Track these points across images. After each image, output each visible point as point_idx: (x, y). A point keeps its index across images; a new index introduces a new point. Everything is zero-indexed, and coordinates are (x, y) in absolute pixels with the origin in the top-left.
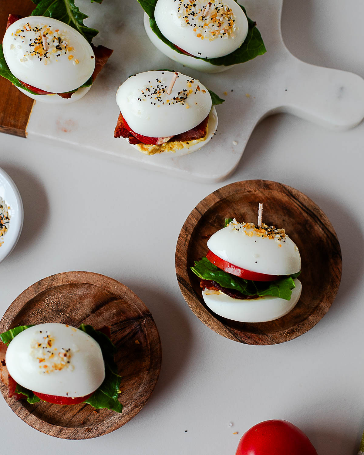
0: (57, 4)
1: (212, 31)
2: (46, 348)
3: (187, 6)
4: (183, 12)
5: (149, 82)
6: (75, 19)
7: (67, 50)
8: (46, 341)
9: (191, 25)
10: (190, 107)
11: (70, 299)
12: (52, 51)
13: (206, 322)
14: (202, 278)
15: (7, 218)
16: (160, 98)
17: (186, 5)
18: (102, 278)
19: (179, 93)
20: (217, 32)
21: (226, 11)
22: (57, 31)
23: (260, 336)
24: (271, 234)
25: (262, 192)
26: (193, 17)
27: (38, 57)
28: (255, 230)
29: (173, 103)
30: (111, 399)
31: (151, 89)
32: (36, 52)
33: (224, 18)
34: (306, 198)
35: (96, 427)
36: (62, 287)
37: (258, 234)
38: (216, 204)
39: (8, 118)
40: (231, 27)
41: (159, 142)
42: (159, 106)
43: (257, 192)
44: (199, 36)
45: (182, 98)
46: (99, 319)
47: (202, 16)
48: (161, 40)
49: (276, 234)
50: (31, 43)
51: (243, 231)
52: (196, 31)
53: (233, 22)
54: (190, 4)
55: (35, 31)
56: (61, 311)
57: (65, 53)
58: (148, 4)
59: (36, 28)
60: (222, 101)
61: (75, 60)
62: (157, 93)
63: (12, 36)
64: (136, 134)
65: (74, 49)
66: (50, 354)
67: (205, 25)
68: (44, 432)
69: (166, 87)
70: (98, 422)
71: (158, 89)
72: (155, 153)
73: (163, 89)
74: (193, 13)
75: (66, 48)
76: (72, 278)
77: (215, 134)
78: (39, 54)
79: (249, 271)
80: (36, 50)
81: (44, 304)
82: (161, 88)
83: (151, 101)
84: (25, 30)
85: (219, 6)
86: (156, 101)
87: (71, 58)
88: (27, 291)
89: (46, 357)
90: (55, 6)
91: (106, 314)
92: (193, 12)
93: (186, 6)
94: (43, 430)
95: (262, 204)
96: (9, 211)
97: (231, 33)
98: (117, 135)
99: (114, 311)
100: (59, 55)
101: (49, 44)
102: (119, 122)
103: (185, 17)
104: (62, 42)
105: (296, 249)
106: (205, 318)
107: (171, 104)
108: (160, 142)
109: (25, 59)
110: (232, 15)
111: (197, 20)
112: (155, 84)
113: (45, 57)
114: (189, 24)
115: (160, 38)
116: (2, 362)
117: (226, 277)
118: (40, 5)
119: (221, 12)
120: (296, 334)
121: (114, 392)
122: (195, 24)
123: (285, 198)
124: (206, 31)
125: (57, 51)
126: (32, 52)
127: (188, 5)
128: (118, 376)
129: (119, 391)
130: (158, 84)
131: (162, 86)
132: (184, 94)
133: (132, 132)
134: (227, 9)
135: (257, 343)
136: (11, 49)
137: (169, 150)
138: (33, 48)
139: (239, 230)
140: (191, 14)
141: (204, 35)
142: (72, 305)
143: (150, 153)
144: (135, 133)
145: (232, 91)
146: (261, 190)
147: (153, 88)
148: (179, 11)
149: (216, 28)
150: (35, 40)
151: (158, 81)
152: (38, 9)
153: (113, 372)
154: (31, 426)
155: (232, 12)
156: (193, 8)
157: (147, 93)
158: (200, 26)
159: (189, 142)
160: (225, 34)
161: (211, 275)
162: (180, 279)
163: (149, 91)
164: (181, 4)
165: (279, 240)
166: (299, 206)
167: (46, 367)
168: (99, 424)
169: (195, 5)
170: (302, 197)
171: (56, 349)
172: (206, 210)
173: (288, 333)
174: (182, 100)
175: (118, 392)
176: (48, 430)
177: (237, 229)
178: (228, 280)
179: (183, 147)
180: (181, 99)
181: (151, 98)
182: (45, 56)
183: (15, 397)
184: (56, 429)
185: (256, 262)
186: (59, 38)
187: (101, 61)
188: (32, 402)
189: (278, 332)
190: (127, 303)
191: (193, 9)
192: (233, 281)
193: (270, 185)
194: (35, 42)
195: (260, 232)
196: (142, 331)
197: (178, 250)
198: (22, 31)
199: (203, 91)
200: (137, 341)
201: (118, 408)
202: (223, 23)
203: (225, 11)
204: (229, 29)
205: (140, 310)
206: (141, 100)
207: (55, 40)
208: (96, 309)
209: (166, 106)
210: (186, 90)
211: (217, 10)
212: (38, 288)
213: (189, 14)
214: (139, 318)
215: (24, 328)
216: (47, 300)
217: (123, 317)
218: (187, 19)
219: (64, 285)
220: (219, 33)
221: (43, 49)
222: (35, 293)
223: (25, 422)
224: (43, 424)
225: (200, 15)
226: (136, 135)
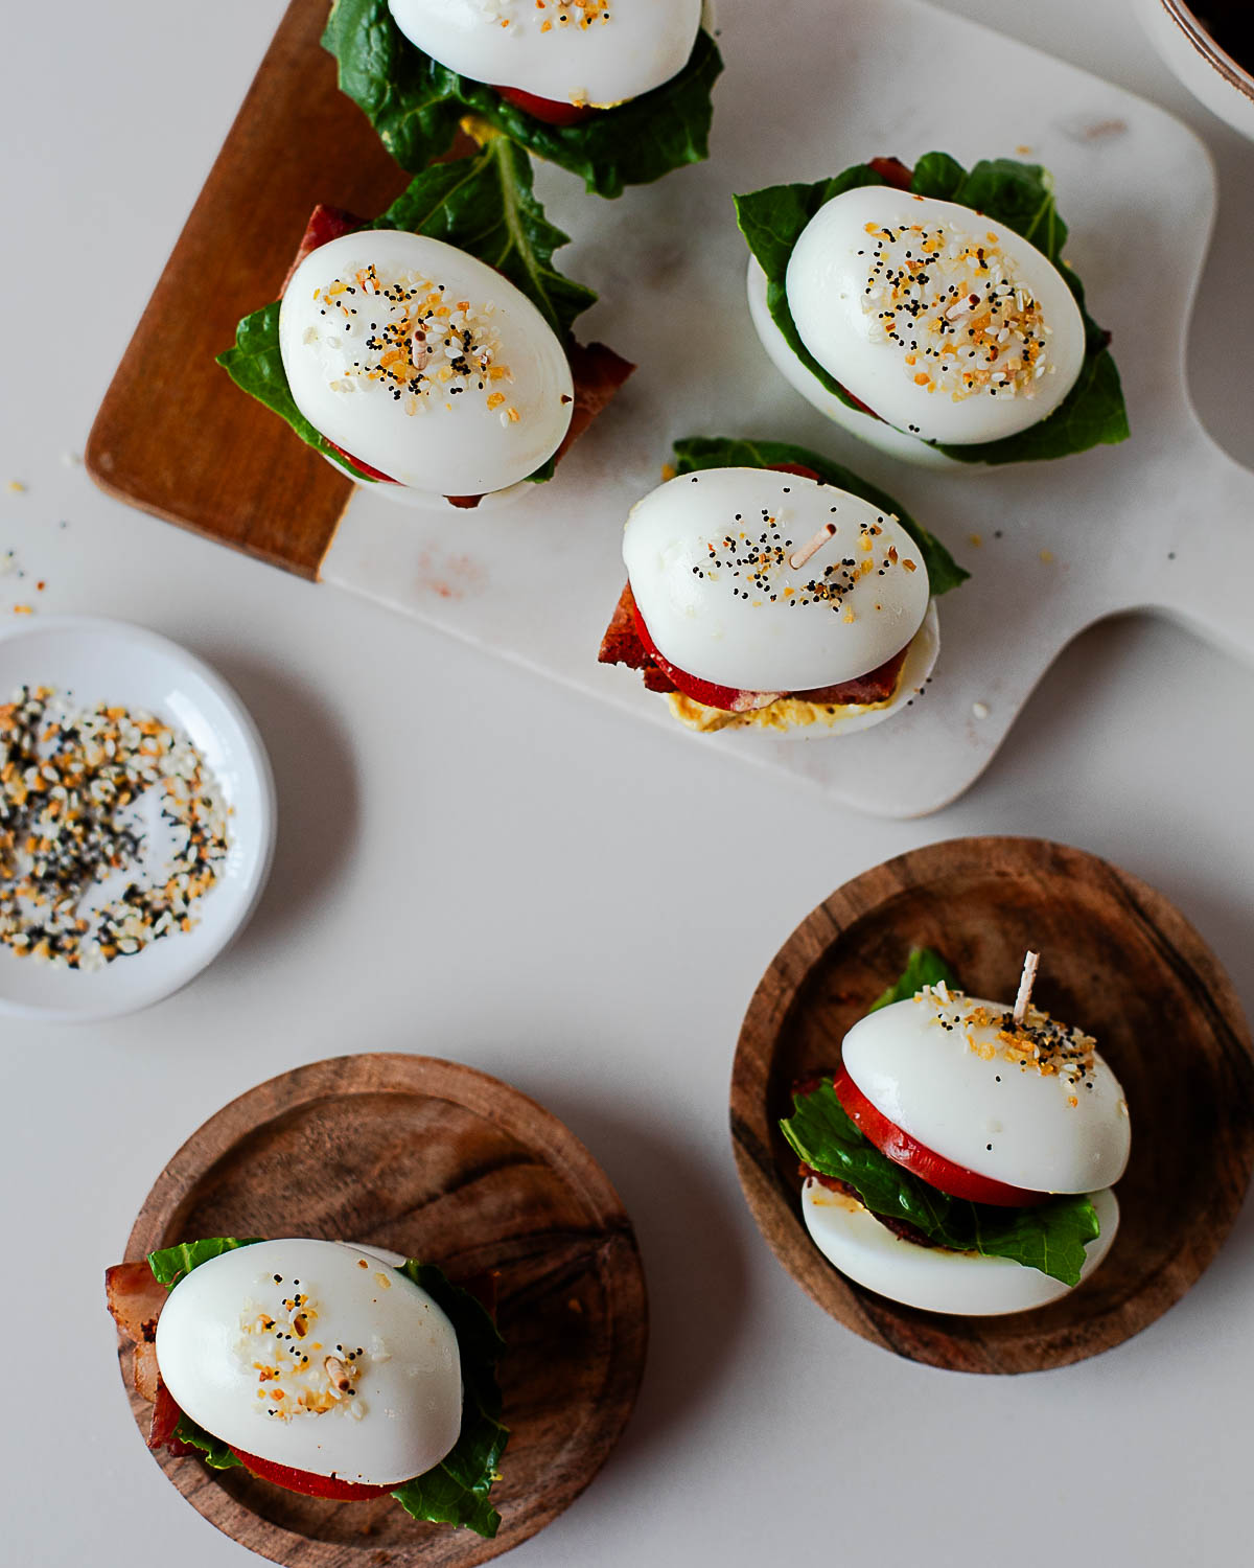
0: (474, 186)
1: (965, 371)
2: (288, 1337)
3: (897, 279)
4: (883, 295)
5: (738, 517)
6: (526, 242)
7: (485, 377)
8: (292, 1317)
9: (902, 343)
10: (856, 616)
11: (385, 1137)
12: (438, 373)
13: (800, 1277)
14: (812, 1163)
15: (221, 844)
16: (766, 579)
17: (896, 275)
18: (493, 1089)
19: (829, 571)
20: (982, 377)
21: (1021, 308)
22: (463, 307)
23: (963, 1345)
24: (1052, 1056)
25: (1041, 881)
26: (913, 320)
27: (391, 388)
28: (1001, 1038)
29: (806, 602)
30: (467, 1492)
31: (740, 545)
32: (385, 371)
33: (1011, 331)
34: (1177, 919)
35: (408, 1552)
36: (365, 1099)
37: (1009, 1054)
38: (889, 900)
39: (267, 524)
40: (1029, 364)
41: (739, 704)
42: (758, 604)
43: (1027, 878)
44: (923, 380)
45: (837, 586)
46: (466, 1214)
47: (941, 319)
48: (796, 356)
49: (1064, 1056)
50: (374, 338)
51: (962, 1037)
52: (914, 363)
53: (1037, 347)
54: (908, 272)
55: (392, 298)
56: (350, 1171)
57: (481, 386)
58: (770, 238)
59: (397, 287)
60: (962, 575)
61: (510, 410)
62: (757, 559)
63: (315, 298)
64: (672, 665)
65: (509, 374)
66: (298, 1360)
67: (948, 348)
68: (244, 1544)
69: (789, 543)
70: (417, 1535)
71: (762, 547)
72: (723, 726)
73: (779, 549)
74: (912, 306)
75: (484, 369)
76: (400, 1078)
77: (922, 691)
78: (395, 378)
79: (963, 1170)
80: (387, 364)
81: (300, 1142)
82: (774, 544)
83: (736, 583)
84: (358, 288)
85: (1001, 290)
86: (750, 587)
87: (495, 404)
88: (253, 1096)
89: (284, 1367)
90: (466, 194)
91: (491, 1203)
92: (914, 302)
93: (892, 279)
94: (244, 1538)
95: (1036, 957)
96: (231, 823)
97: (1026, 382)
98: (609, 657)
99: (517, 1196)
100: (460, 390)
101: (430, 350)
102: (623, 610)
103: (887, 314)
104: (474, 348)
105: (1121, 1111)
106: (799, 1262)
107: (798, 604)
108: (742, 704)
109: (347, 386)
110: (1038, 324)
111: (922, 328)
112: (755, 528)
113: (411, 389)
114: (897, 337)
115: (793, 348)
116: (144, 1328)
117: (888, 1174)
118: (421, 185)
119: (1005, 312)
120: (1076, 1353)
121: (480, 1473)
122: (914, 343)
123: (1112, 911)
124: (945, 369)
125: (454, 374)
126: (372, 368)
127: (901, 274)
128: (500, 1427)
129: (495, 1475)
130: (766, 528)
131: (777, 537)
132: (845, 574)
133: (659, 658)
134: (1025, 302)
135: (948, 1365)
136: (305, 343)
137: (767, 722)
138: (377, 357)
139: (950, 1028)
140: (907, 307)
141: (940, 378)
142: (387, 1155)
143: (706, 728)
144: (668, 664)
145: (998, 535)
146: (1041, 874)
147: (748, 543)
148: (868, 291)
149: (980, 362)
150: (387, 329)
151: (766, 519)
152: (409, 197)
153: (484, 1415)
154: (207, 1518)
155: (1041, 313)
156: (915, 287)
157: (725, 555)
158: (929, 351)
159: (836, 707)
160: (1008, 383)
161: (840, 1158)
162: (739, 1127)
163: (734, 551)
164: (879, 268)
165: (1072, 1081)
166: (1153, 942)
167: (279, 1395)
168: (421, 1544)
169: (923, 280)
170: (1167, 914)
171: (318, 1346)
172: (855, 917)
173: (1051, 1346)
174: (836, 595)
175: (493, 1478)
176: (258, 1538)
177: (944, 1024)
178: (891, 1185)
179: (813, 716)
180: (831, 590)
181: (737, 574)
182: (414, 388)
183: (169, 1449)
184: (284, 1541)
185: (989, 1147)
186: (467, 333)
187: (592, 399)
188: (220, 1465)
189: (1019, 1336)
190: (561, 1180)
191: (916, 290)
192: (907, 1193)
193: (1072, 861)
194: (385, 336)
195: (1016, 1048)
196: (596, 1275)
197: (746, 1036)
198: (349, 289)
199: (909, 564)
200: (574, 1304)
201: (486, 1522)
202: (1007, 348)
203: (1018, 311)
204: (1022, 369)
205: (600, 1208)
206: (701, 575)
207: (454, 340)
208: (464, 1179)
209: (782, 606)
210: (851, 563)
211: (993, 305)
212: (289, 1093)
213: (899, 308)
214: (593, 1233)
215: (226, 1243)
216: (312, 1129)
217: (542, 1221)
218: (890, 321)
219: (370, 1095)
220: (988, 380)
221: (411, 362)
222: (278, 1107)
223: (191, 1503)
224: (247, 1519)
225: (935, 312)
226: (670, 669)
